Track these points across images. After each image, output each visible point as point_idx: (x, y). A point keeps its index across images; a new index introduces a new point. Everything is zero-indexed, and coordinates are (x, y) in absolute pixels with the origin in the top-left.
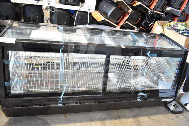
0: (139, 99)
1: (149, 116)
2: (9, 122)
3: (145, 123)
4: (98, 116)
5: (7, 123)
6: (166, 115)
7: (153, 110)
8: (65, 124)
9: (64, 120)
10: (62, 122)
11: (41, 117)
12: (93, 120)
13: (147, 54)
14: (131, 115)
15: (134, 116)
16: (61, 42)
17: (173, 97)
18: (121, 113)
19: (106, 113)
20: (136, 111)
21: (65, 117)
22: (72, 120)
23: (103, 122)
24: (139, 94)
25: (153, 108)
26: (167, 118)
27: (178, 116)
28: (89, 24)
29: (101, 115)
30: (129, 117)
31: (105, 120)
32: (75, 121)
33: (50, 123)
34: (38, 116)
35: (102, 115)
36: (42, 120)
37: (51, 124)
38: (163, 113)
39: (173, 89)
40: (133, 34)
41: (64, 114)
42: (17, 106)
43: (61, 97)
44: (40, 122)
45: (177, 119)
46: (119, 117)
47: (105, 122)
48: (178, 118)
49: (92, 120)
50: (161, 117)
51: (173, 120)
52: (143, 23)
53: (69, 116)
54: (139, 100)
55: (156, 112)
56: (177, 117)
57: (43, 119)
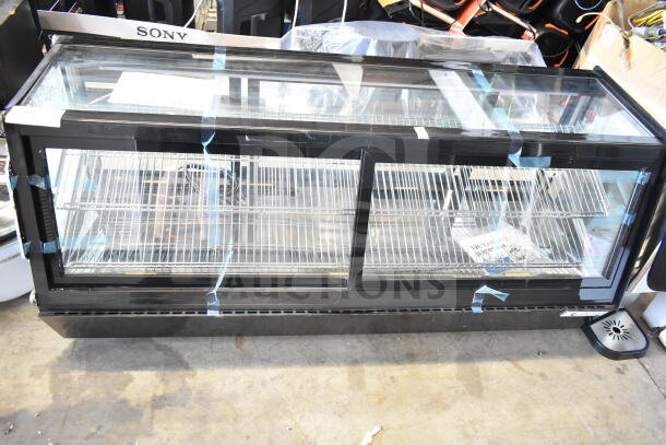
0: (477, 305)
1: (518, 359)
2: (73, 351)
3: (495, 381)
4: (343, 349)
5: (65, 352)
6: (579, 360)
7: (537, 341)
8: (234, 368)
9: (232, 355)
10: (227, 360)
11: (164, 342)
12: (323, 362)
13: (511, 157)
14: (455, 353)
15: (465, 358)
16: (207, 120)
17: (608, 304)
18: (421, 342)
19: (370, 340)
20: (475, 340)
21: (238, 347)
22: (256, 356)
23: (356, 368)
24: (479, 291)
25: (537, 333)
26: (581, 371)
27: (624, 366)
28: (346, 21)
29: (354, 347)
30: (447, 359)
31: (363, 362)
32: (266, 361)
33: (190, 362)
34: (155, 339)
35: (356, 348)
36: (167, 350)
37: (191, 366)
38: (569, 355)
39: (608, 277)
40: (480, 73)
41: (233, 338)
42: (87, 312)
43: (214, 291)
44: (160, 355)
45: (617, 376)
46: (411, 358)
47: (363, 371)
48: (623, 373)
49: (319, 361)
50: (561, 366)
51: (599, 377)
52: (560, 7)
53: (249, 344)
54: (477, 310)
55: (545, 347)
56: (619, 369)
57: (170, 349)
